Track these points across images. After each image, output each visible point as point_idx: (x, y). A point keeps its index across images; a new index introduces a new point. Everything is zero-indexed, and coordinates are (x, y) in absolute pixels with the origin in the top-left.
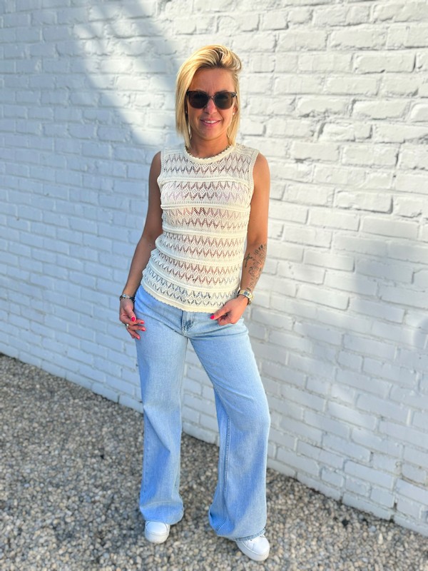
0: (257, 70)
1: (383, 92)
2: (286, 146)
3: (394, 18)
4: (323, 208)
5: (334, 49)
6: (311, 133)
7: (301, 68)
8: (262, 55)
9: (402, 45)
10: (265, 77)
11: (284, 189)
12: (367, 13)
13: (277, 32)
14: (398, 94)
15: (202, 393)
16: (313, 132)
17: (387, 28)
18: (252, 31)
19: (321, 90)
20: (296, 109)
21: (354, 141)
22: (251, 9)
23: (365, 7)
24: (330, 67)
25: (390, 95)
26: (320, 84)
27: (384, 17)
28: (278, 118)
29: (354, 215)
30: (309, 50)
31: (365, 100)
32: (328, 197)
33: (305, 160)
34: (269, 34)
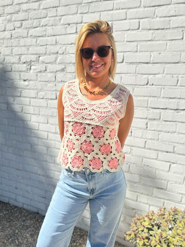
0: (6, 46)
1: (48, 52)
2: (20, 75)
3: (48, 25)
4: (35, 99)
5: (31, 37)
7: (21, 45)
8: (7, 40)
9: (51, 34)
11: (21, 92)
12: (39, 23)
13: (11, 31)
14: (52, 53)
16: (28, 69)
17: (46, 29)
18: (3, 31)
19: (28, 53)
20: (21, 61)
21: (41, 72)
23: (38, 21)
24: (30, 44)
25: (50, 54)
26: (27, 50)
27: (44, 25)
28: (15, 64)
29: (45, 101)
30: (22, 38)
31: (42, 56)
32: (36, 94)
33: (26, 80)
34: (9, 32)
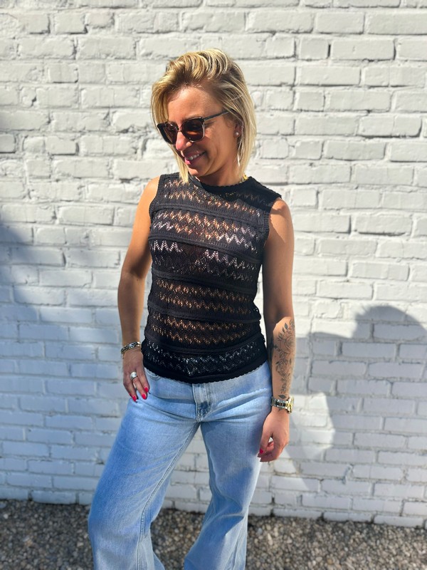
0: (57, 80)
2: (108, 166)
3: (205, 27)
5: (145, 58)
6: (134, 151)
7: (111, 79)
8: (59, 62)
10: (68, 88)
11: (114, 213)
12: (176, 20)
13: (75, 36)
15: (50, 454)
16: (136, 149)
17: (199, 38)
18: (41, 33)
19: (137, 103)
20: (112, 124)
22: (37, 8)
23: (173, 14)
24: (144, 78)
26: (135, 96)
27: (194, 26)
28: (92, 135)
30: (116, 58)
33: (132, 179)
34: (65, 38)
